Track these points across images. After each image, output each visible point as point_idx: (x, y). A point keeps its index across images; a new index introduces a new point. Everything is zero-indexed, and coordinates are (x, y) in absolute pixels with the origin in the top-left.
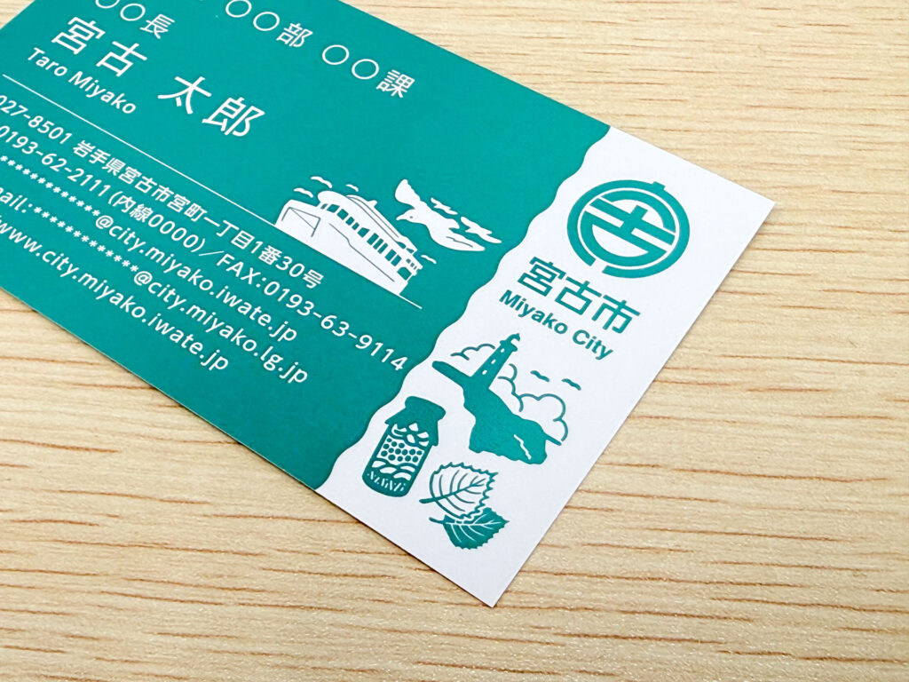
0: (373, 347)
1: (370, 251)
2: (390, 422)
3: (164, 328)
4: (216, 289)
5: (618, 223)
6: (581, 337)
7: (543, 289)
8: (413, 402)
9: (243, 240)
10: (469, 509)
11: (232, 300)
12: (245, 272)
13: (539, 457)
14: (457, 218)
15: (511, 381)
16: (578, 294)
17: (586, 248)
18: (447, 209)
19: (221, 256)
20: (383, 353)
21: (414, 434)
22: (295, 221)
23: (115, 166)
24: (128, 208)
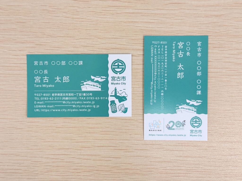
0: (103, 98)
1: (94, 87)
2: (110, 105)
3: (81, 110)
4: (82, 102)
5: (117, 67)
6: (122, 83)
7: (115, 80)
8: (111, 102)
9: (80, 95)
10: (123, 109)
11: (85, 102)
12: (84, 98)
13: (126, 99)
14: (100, 77)
15: (118, 93)
16: (118, 79)
17: (116, 72)
18: (98, 77)
19: (80, 98)
20: (104, 98)
21: (113, 105)
22: (84, 88)
23: (59, 95)
24: (65, 99)
